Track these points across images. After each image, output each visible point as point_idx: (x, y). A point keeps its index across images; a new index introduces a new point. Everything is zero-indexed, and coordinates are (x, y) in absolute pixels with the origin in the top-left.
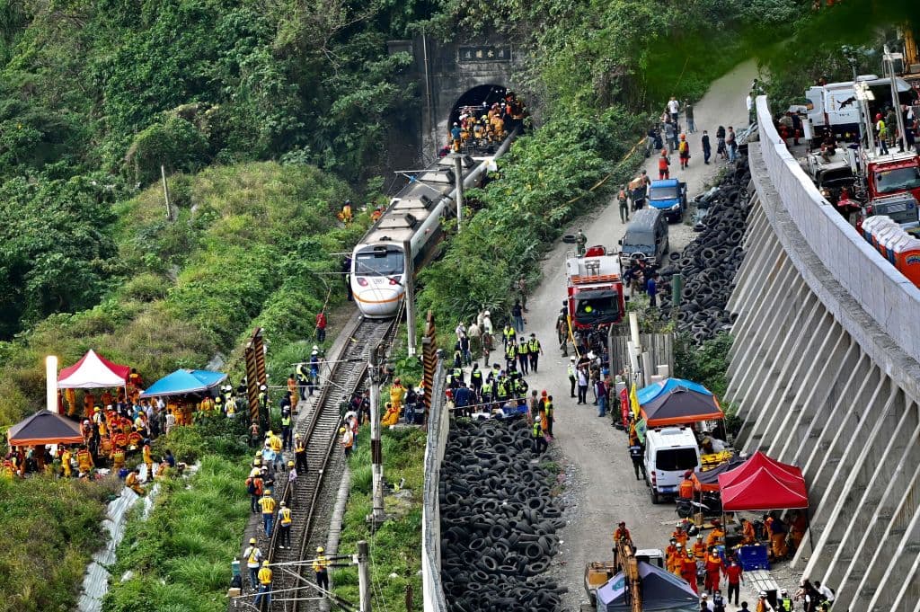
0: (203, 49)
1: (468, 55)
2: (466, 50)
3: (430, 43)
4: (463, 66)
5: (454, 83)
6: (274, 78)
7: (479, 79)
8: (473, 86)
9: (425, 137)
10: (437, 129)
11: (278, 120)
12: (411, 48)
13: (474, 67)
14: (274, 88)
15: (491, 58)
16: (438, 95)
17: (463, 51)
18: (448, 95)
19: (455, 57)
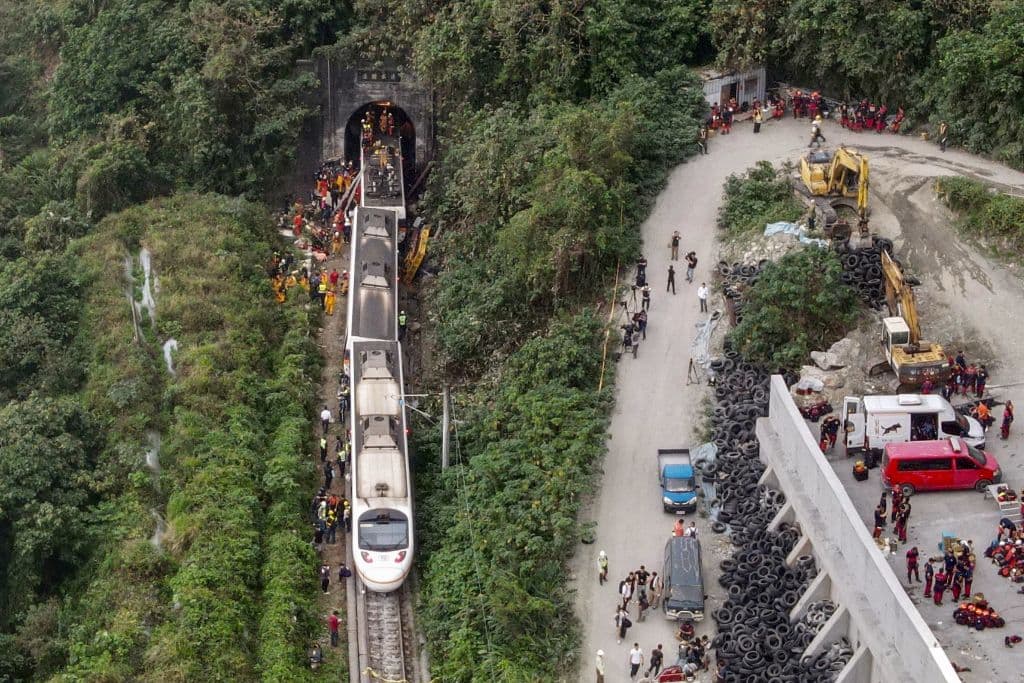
0: (139, 61)
1: (365, 77)
2: (363, 73)
3: (333, 65)
4: (360, 86)
5: (351, 98)
6: (206, 110)
7: (373, 96)
8: (367, 102)
9: (326, 141)
10: (335, 134)
11: (209, 146)
12: (316, 69)
13: (369, 86)
14: (206, 120)
15: (384, 80)
16: (337, 107)
17: (361, 73)
18: (346, 109)
19: (353, 77)
